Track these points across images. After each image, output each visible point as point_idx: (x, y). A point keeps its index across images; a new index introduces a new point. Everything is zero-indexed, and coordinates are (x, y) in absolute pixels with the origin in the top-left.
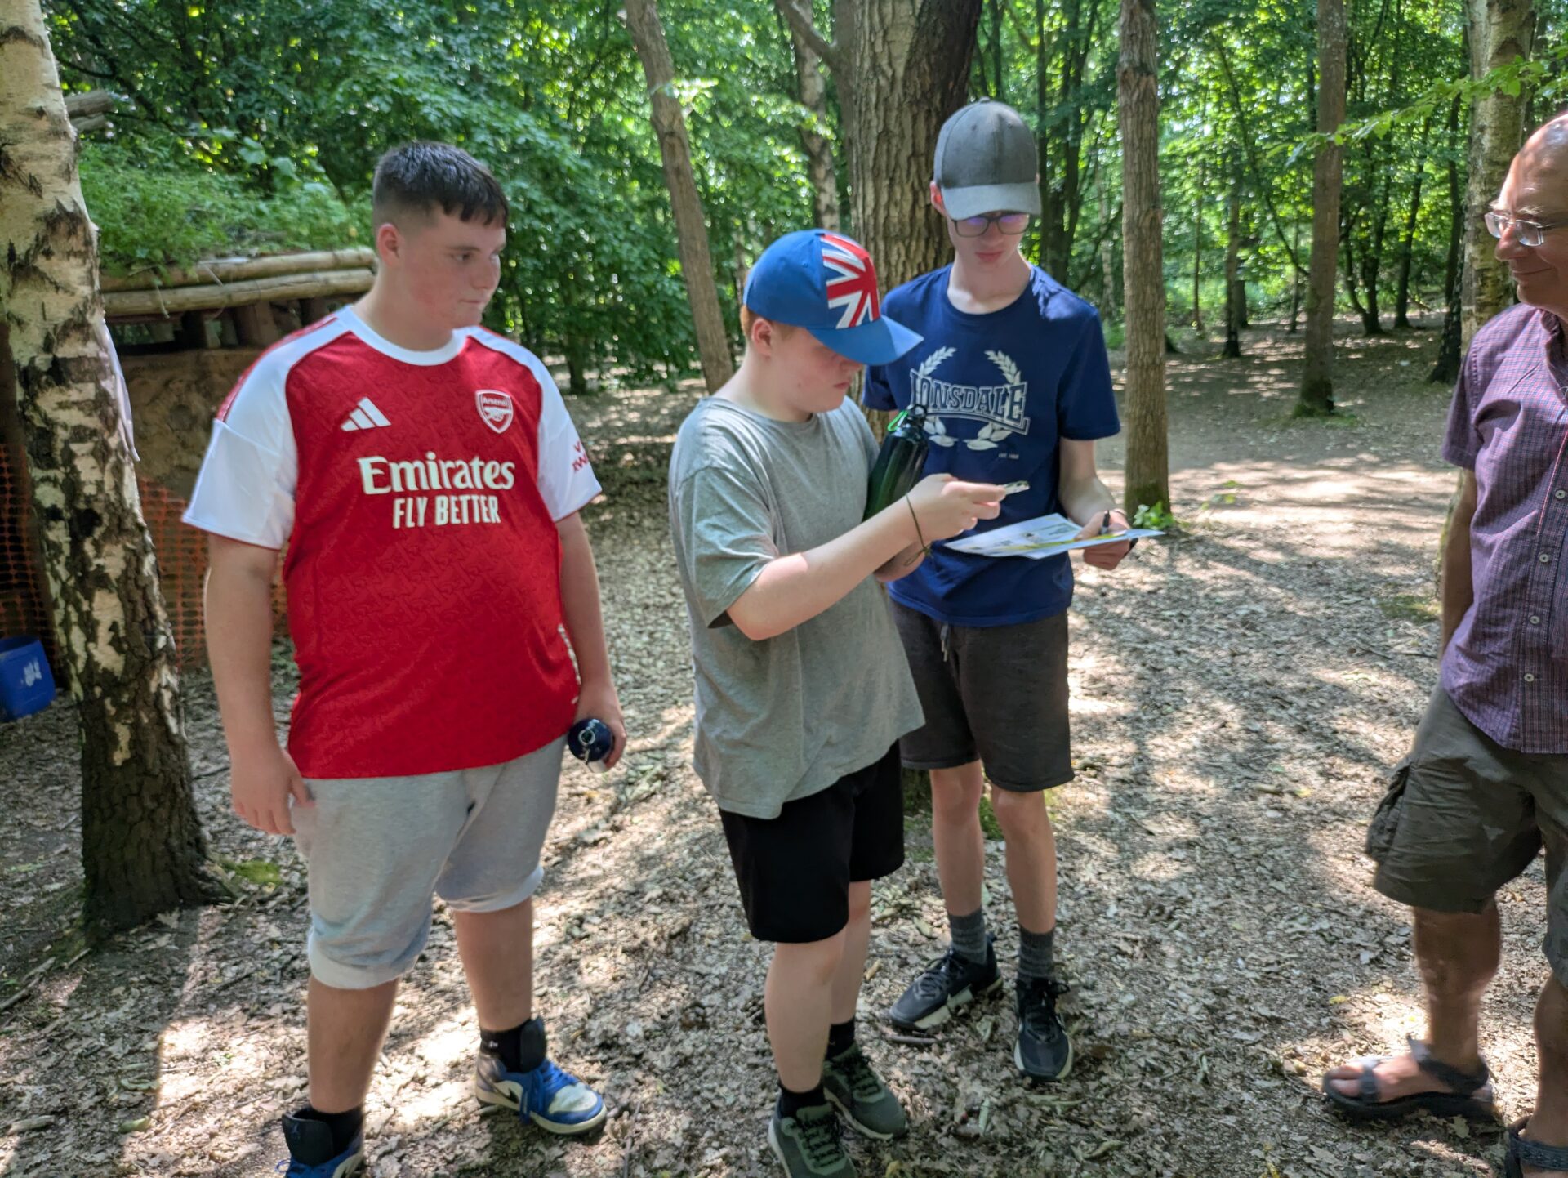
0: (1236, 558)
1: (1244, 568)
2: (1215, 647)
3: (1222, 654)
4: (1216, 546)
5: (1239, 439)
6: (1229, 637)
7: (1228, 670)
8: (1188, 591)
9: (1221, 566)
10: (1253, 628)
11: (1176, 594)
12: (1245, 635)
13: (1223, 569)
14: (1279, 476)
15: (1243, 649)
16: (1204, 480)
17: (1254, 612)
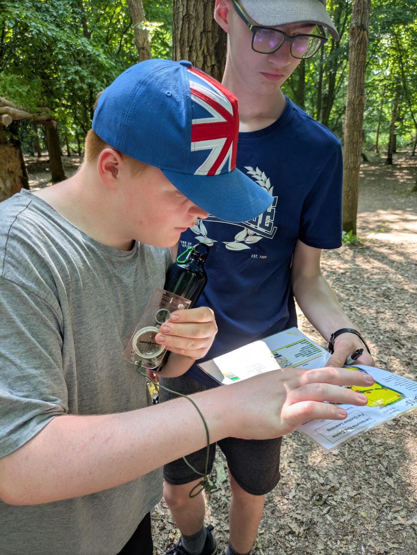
0: (382, 258)
1: (386, 264)
2: (370, 307)
3: (372, 311)
4: (374, 251)
5: (389, 200)
6: (376, 302)
7: (374, 321)
8: (360, 274)
9: (376, 262)
10: (388, 297)
11: (354, 275)
12: (384, 301)
13: (377, 264)
14: (404, 218)
15: (382, 310)
16: (372, 217)
17: (389, 288)
